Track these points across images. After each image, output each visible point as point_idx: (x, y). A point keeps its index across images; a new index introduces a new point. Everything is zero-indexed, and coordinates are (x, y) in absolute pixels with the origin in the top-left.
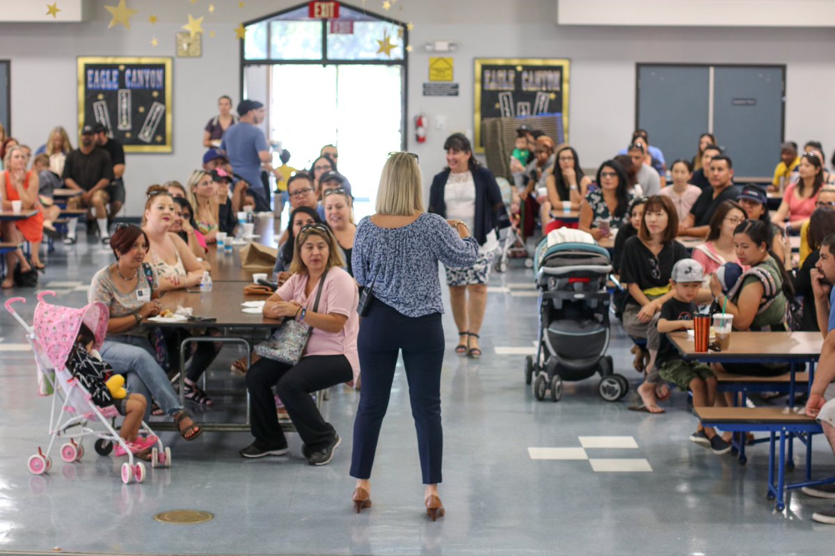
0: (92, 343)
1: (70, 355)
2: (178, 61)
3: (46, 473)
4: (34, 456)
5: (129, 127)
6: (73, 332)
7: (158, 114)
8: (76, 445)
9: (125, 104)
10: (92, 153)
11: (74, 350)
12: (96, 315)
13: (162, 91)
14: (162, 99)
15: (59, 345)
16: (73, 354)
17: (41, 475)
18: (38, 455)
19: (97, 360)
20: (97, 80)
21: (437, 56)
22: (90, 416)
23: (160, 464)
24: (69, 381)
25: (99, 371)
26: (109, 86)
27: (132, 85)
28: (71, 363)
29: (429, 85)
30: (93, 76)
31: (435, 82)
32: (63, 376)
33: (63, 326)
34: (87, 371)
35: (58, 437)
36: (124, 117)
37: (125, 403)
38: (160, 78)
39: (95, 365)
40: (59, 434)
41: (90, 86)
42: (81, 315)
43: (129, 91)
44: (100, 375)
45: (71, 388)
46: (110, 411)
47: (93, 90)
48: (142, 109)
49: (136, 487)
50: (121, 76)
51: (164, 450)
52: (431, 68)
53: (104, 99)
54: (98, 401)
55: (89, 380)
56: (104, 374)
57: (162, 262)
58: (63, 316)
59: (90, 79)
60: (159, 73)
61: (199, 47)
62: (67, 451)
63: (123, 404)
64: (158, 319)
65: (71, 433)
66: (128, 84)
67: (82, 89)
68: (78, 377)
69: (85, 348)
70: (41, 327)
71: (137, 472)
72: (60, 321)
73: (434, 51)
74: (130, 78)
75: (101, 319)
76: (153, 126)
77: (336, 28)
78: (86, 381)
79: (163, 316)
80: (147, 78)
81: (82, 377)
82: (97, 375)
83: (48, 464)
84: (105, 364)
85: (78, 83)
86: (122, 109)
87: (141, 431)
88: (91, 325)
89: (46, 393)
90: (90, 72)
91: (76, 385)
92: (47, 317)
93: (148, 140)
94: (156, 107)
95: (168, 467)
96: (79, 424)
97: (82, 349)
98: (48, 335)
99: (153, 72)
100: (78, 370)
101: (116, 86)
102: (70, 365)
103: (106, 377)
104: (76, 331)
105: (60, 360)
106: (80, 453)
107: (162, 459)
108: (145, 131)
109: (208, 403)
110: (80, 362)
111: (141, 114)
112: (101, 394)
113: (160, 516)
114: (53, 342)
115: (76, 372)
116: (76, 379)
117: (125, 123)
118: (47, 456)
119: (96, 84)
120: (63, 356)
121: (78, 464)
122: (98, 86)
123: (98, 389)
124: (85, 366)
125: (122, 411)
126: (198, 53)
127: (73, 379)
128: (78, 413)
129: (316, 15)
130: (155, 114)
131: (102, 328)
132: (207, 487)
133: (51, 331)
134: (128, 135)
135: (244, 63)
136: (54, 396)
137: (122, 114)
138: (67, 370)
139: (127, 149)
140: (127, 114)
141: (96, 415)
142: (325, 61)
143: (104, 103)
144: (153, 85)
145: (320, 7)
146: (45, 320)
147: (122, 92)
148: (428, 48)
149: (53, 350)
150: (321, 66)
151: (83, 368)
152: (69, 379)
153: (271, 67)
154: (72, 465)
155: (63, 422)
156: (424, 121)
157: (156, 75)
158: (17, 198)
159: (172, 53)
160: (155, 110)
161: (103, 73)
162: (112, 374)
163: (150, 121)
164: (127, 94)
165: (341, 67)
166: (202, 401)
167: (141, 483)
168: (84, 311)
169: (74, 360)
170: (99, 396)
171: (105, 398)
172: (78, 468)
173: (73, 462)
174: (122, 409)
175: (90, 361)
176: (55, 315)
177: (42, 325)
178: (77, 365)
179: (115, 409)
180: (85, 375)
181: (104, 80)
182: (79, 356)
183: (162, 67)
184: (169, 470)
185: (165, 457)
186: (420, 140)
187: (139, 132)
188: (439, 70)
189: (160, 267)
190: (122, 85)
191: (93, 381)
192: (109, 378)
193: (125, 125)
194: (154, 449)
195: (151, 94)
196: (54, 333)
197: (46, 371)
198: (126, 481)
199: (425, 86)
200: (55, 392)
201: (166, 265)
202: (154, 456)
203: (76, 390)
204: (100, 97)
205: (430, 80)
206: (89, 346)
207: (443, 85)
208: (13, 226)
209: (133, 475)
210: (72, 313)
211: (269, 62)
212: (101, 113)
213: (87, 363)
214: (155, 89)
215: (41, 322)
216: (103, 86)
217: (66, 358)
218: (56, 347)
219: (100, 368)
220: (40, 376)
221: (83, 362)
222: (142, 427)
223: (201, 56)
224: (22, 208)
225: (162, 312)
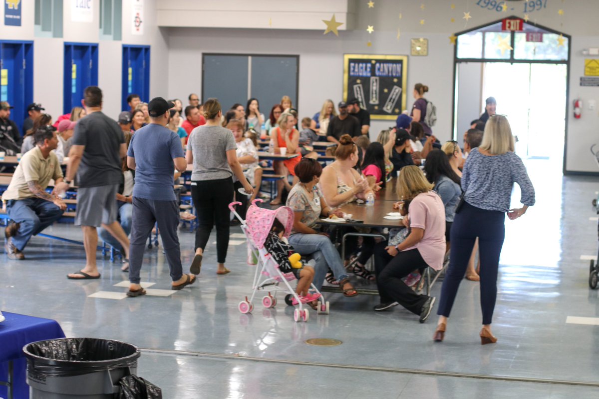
0: (282, 232)
1: (267, 239)
2: (411, 58)
3: (249, 313)
4: (243, 302)
5: (377, 102)
6: (269, 223)
7: (397, 94)
8: (271, 297)
9: (374, 87)
10: (346, 119)
11: (269, 236)
12: (286, 215)
13: (400, 78)
14: (400, 84)
15: (260, 233)
16: (269, 239)
17: (246, 314)
18: (245, 302)
19: (284, 243)
20: (356, 70)
21: (591, 58)
22: (278, 278)
23: (322, 312)
24: (265, 255)
25: (285, 250)
26: (365, 74)
27: (380, 74)
28: (267, 244)
29: (584, 78)
30: (354, 67)
31: (590, 77)
32: (263, 252)
33: (264, 221)
34: (277, 249)
35: (258, 291)
36: (374, 96)
37: (300, 271)
38: (399, 70)
39: (283, 246)
40: (258, 288)
41: (352, 74)
42: (274, 214)
43: (378, 78)
44: (286, 253)
45: (266, 260)
46: (290, 276)
47: (354, 76)
48: (386, 91)
49: (302, 324)
50: (373, 67)
51: (325, 303)
52: (586, 66)
53: (361, 83)
54: (282, 269)
55: (278, 256)
56: (288, 252)
57: (345, 184)
58: (264, 214)
59: (352, 69)
60: (399, 66)
61: (426, 49)
62: (266, 301)
63: (298, 272)
64: (327, 220)
65: (267, 289)
66: (377, 73)
67: (346, 76)
68: (271, 253)
69: (278, 235)
70: (250, 221)
71: (303, 315)
72: (262, 217)
73: (589, 55)
74: (379, 69)
75: (289, 218)
76: (393, 102)
77: (530, 38)
78: (276, 256)
79: (331, 218)
80: (390, 69)
81: (274, 253)
82: (283, 252)
83: (251, 307)
84: (289, 246)
85: (344, 72)
86: (373, 90)
87: (310, 290)
88: (283, 221)
89: (253, 263)
90: (352, 64)
91: (270, 258)
92: (255, 215)
93: (390, 111)
94: (396, 89)
95: (327, 314)
96: (274, 284)
97: (276, 236)
98: (254, 226)
99: (395, 65)
100: (272, 249)
101: (369, 74)
102: (266, 245)
103: (289, 254)
104: (270, 224)
105: (260, 242)
106: (274, 303)
107: (323, 309)
108: (388, 105)
109: (371, 279)
110: (273, 244)
111: (386, 93)
112: (284, 265)
113: (308, 341)
114: (257, 231)
115: (270, 250)
116: (270, 255)
117: (374, 99)
118: (250, 302)
119: (356, 72)
120: (263, 240)
121: (272, 309)
122: (357, 74)
123: (283, 261)
124: (276, 247)
125: (298, 277)
126: (425, 53)
127: (267, 254)
128: (270, 276)
129: (507, 28)
130: (395, 94)
131: (290, 224)
132: (347, 327)
133: (256, 223)
134: (376, 108)
135: (457, 61)
136: (257, 266)
137: (373, 93)
138: (264, 249)
139: (372, 117)
140: (376, 93)
141: (281, 278)
142: (512, 60)
143: (361, 85)
144: (394, 74)
145: (509, 23)
146: (254, 216)
147: (373, 79)
148: (585, 52)
149: (256, 235)
150: (509, 64)
151: (275, 248)
152: (266, 254)
153: (484, 64)
154: (268, 309)
155: (261, 282)
156: (580, 103)
157: (396, 67)
158: (284, 146)
159: (408, 53)
160: (395, 92)
161: (361, 65)
162: (293, 252)
163: (391, 99)
164: (376, 80)
165: (532, 64)
166: (367, 277)
167: (306, 322)
168: (276, 212)
169: (270, 242)
170: (283, 266)
171: (287, 267)
172: (272, 311)
173: (269, 308)
174: (297, 274)
175: (279, 244)
176: (259, 213)
177: (251, 220)
178: (271, 245)
179: (293, 274)
180: (276, 252)
181: (361, 70)
182: (273, 240)
183: (400, 62)
184: (328, 316)
185: (325, 308)
186: (577, 116)
187: (383, 106)
188: (592, 68)
189: (343, 188)
190: (373, 74)
191: (281, 256)
192: (291, 254)
193: (374, 101)
194: (319, 302)
195: (393, 80)
196: (258, 225)
197: (253, 249)
198: (296, 320)
199: (581, 79)
200: (258, 262)
201: (347, 187)
202: (319, 307)
203: (270, 261)
204: (359, 81)
205: (585, 75)
206: (280, 234)
207: (595, 79)
208: (282, 164)
209: (301, 317)
210: (270, 213)
211: (483, 60)
212: (359, 92)
213: (277, 245)
214: (396, 77)
215: (251, 218)
216: (361, 74)
217: (264, 241)
218: (259, 234)
219: (286, 248)
220: (249, 251)
221: (275, 244)
222: (311, 287)
223: (427, 55)
224: (287, 153)
225: (330, 216)
